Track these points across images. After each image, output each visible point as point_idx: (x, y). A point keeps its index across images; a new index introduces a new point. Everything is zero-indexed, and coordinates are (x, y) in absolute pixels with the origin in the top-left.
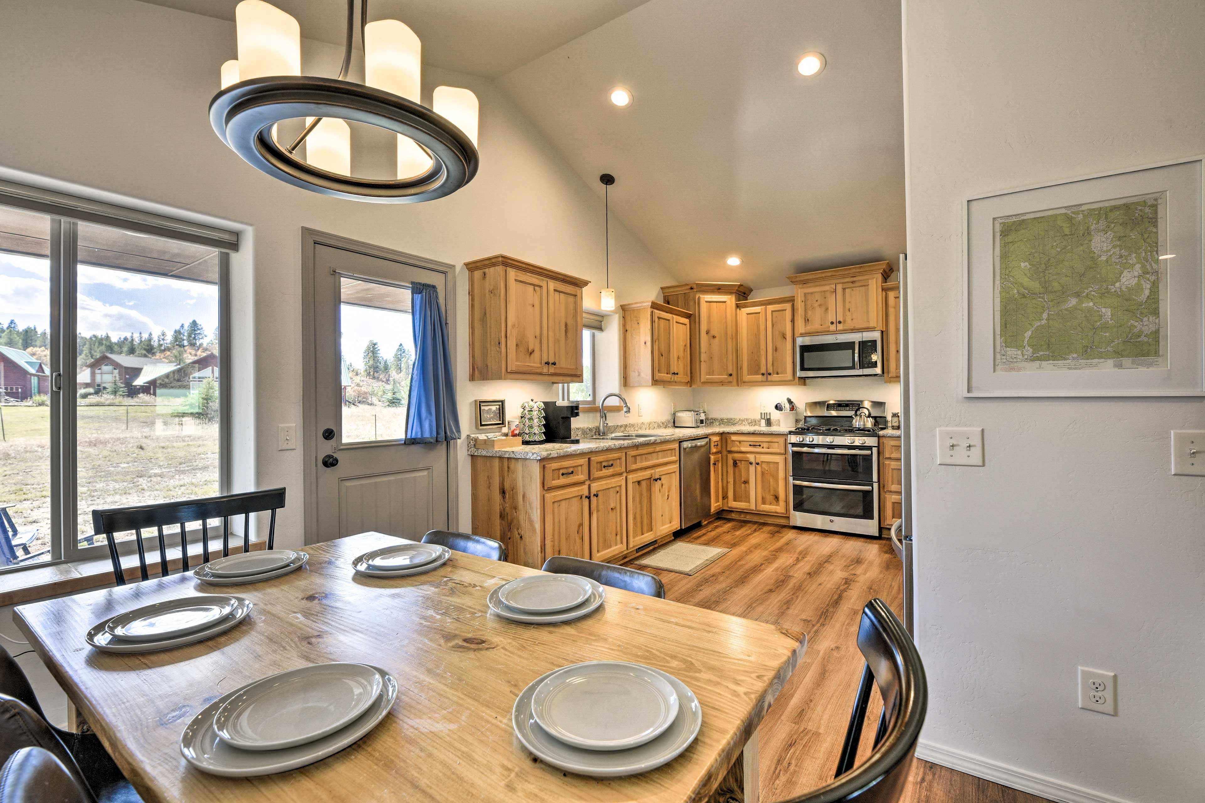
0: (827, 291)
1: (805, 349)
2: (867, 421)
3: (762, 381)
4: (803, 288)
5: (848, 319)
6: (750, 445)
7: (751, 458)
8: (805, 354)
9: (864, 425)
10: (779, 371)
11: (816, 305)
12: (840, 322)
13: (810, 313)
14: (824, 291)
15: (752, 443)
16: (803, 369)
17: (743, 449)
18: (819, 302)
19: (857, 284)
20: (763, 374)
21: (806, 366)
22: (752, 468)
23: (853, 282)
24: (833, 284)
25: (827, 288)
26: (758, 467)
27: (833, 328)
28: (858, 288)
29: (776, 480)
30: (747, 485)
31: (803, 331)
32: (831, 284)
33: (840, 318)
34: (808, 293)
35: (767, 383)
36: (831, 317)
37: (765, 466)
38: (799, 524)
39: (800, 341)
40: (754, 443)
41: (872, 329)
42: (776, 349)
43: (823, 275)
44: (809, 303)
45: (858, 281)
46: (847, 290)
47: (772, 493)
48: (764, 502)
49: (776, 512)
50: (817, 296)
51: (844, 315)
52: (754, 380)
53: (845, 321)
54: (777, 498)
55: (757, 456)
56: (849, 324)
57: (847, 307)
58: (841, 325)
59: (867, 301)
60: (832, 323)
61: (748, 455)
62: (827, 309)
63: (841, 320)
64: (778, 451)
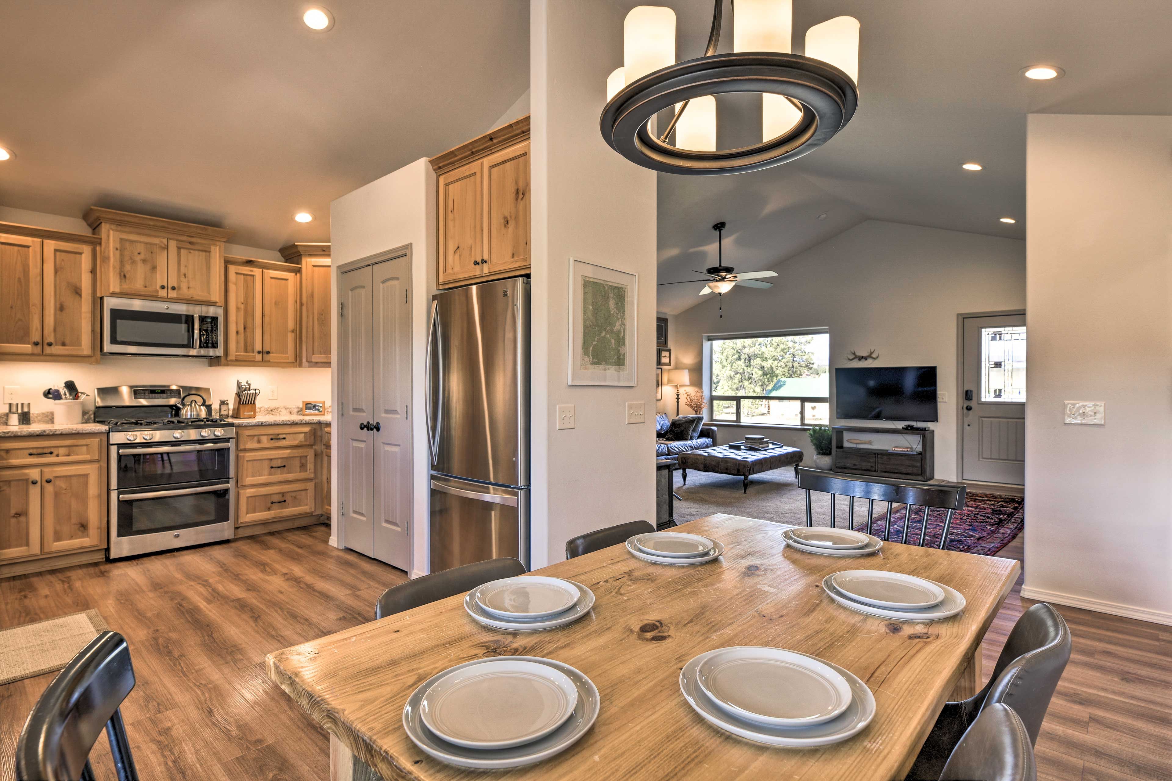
0: (156, 244)
1: (117, 314)
2: (200, 410)
3: (33, 354)
4: (120, 231)
5: (184, 286)
6: (31, 454)
7: (34, 474)
8: (118, 321)
9: (198, 415)
10: (67, 341)
11: (138, 258)
12: (173, 288)
13: (128, 267)
14: (151, 244)
15: (31, 451)
16: (114, 340)
17: (14, 462)
18: (142, 256)
19: (196, 247)
20: (36, 344)
21: (119, 338)
22: (34, 492)
23: (190, 243)
24: (164, 237)
25: (156, 241)
26: (49, 488)
27: (163, 293)
28: (196, 252)
29: (83, 499)
30: (22, 519)
31: (117, 290)
32: (161, 237)
33: (173, 282)
34: (126, 240)
35: (42, 358)
36: (160, 279)
37: (62, 484)
38: (125, 553)
39: (111, 303)
40: (40, 451)
41: (214, 304)
42: (61, 308)
43: (151, 223)
44: (127, 253)
45: (198, 243)
46: (182, 251)
47: (74, 521)
48: (58, 537)
49: (82, 548)
50: (140, 248)
51: (179, 281)
52: (17, 351)
53: (179, 288)
54: (83, 527)
55: (46, 470)
56: (185, 292)
57: (183, 270)
58: (175, 291)
59: (208, 268)
60: (163, 287)
61: (27, 471)
62: (154, 268)
63: (176, 285)
64: (88, 457)
